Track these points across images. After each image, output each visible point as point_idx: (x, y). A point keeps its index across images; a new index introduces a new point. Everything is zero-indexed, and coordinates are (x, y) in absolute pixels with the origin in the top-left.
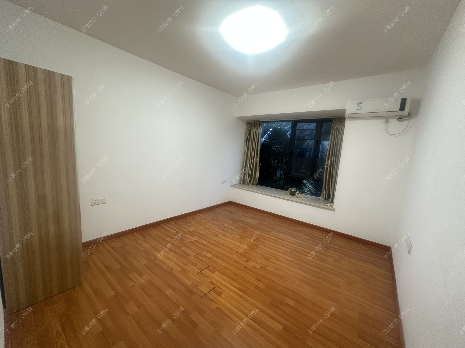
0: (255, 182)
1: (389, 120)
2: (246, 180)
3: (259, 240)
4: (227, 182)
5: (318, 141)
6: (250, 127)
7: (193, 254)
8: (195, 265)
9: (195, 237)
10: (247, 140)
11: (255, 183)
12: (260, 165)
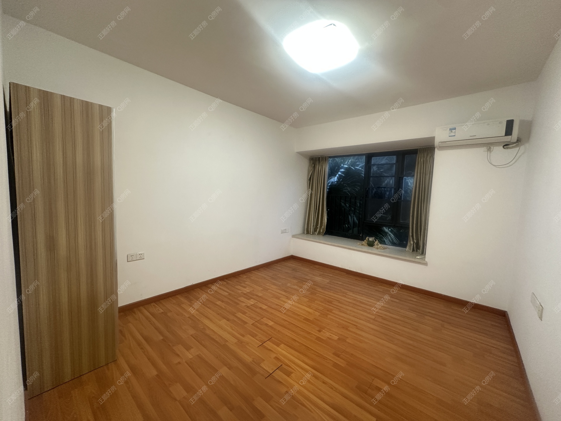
0: (321, 231)
1: (492, 147)
2: (311, 229)
3: (333, 304)
4: (287, 231)
5: (400, 177)
6: (313, 164)
7: (250, 322)
8: (254, 335)
9: (252, 300)
10: (310, 180)
11: (322, 233)
12: (327, 210)
